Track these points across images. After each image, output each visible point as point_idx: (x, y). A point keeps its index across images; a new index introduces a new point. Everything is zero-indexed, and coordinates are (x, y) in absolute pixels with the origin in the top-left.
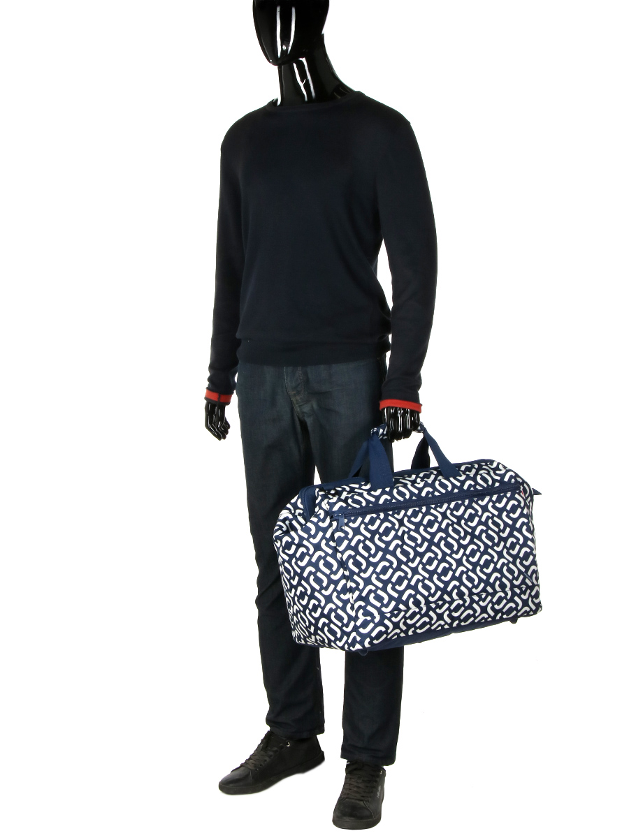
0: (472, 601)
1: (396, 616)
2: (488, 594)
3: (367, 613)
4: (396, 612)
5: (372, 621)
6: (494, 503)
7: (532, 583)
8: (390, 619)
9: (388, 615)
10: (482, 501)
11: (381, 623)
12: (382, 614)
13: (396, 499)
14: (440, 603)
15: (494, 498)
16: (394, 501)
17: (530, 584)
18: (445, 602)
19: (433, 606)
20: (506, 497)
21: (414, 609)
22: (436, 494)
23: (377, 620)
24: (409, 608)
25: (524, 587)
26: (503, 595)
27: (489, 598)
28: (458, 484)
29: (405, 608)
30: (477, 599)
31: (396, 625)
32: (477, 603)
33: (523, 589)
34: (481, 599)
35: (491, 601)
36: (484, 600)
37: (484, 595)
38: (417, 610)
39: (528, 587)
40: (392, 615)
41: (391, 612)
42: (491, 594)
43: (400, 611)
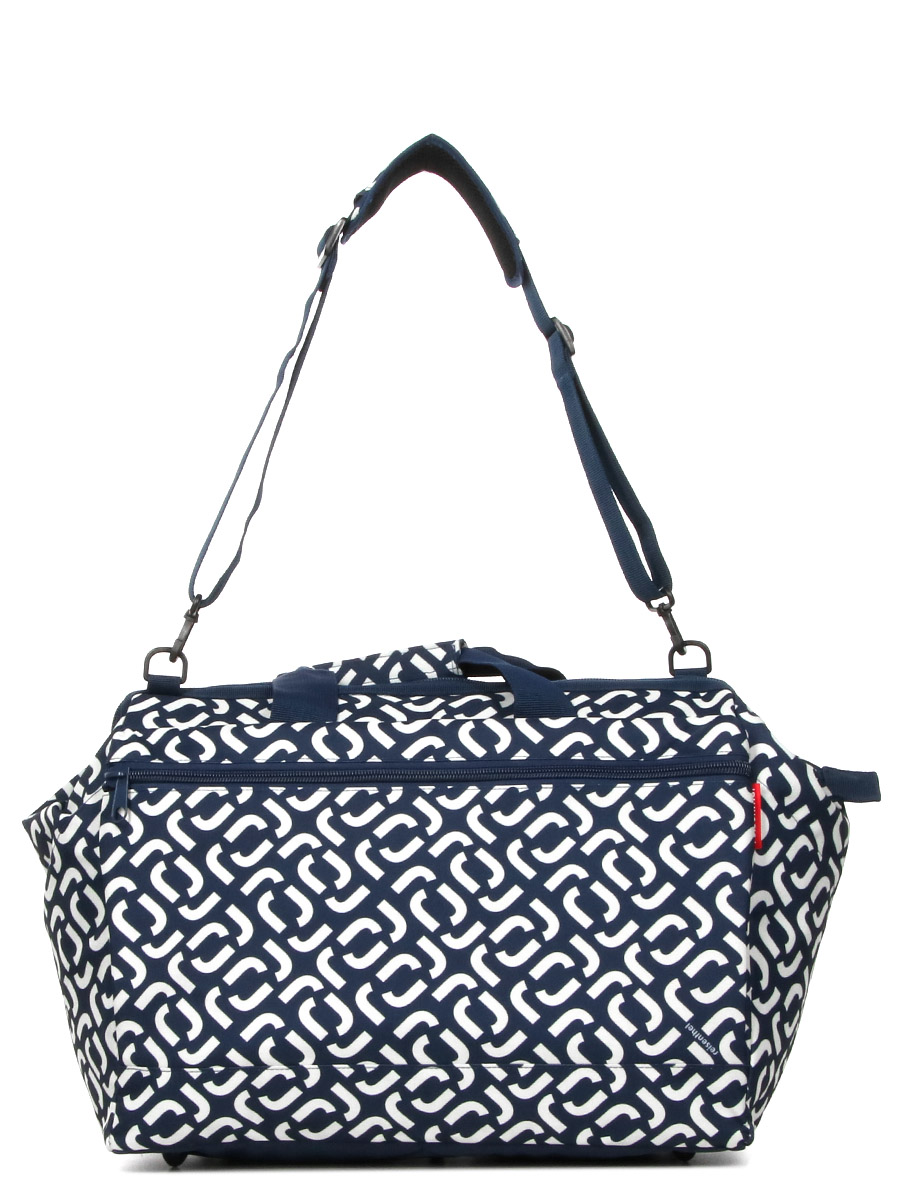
0: (482, 1079)
1: (220, 1080)
2: (540, 1067)
3: (141, 1057)
4: (217, 1069)
5: (152, 1080)
6: (640, 805)
7: (718, 1058)
8: (198, 1085)
9: (195, 1074)
11: (174, 1092)
12: (177, 1066)
13: (313, 753)
14: (370, 1066)
15: (645, 791)
16: (305, 759)
17: (705, 1059)
18: (385, 1067)
19: (346, 1071)
20: (686, 794)
21: (276, 1069)
23: (163, 1081)
24: (259, 1067)
25: (678, 1066)
26: (595, 1077)
27: (546, 1079)
28: (536, 737)
29: (246, 1063)
30: (500, 1074)
31: (221, 1106)
32: (503, 1087)
33: (675, 1071)
34: (513, 1076)
35: (550, 1089)
36: (526, 1082)
37: (525, 1069)
38: (289, 1074)
39: (694, 1067)
40: (207, 1075)
41: (204, 1066)
42: (551, 1069)
43: (231, 1068)
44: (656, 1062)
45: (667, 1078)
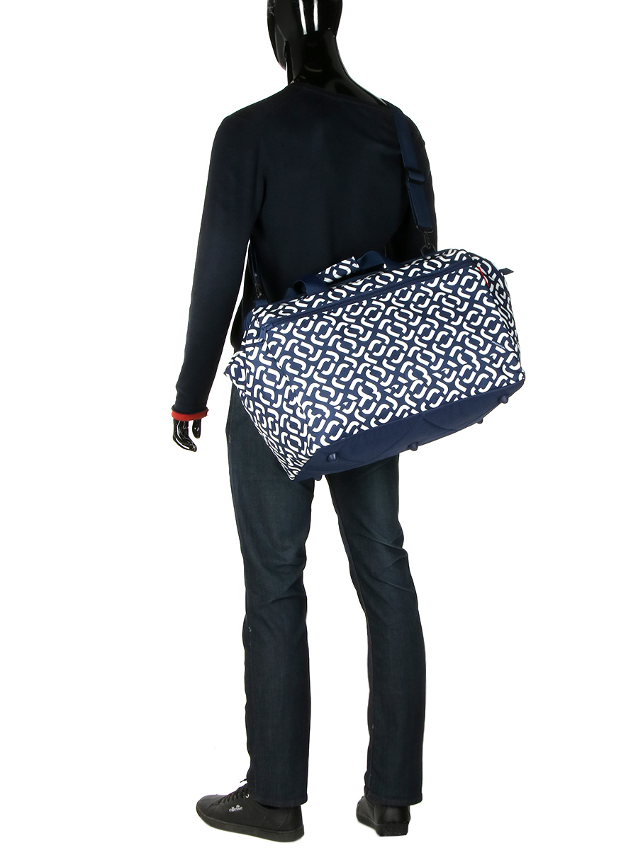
0: (434, 379)
1: (348, 407)
2: (452, 369)
3: (315, 411)
4: (346, 404)
5: (323, 417)
6: (446, 282)
7: (506, 350)
8: (341, 412)
9: (338, 408)
10: (432, 283)
11: (332, 417)
12: (331, 408)
13: (331, 300)
14: (396, 386)
15: (445, 277)
16: (329, 302)
17: (503, 351)
18: (401, 385)
19: (389, 391)
20: (459, 274)
21: (366, 397)
22: (377, 287)
23: (327, 416)
24: (360, 398)
25: (494, 356)
26: (470, 368)
27: (454, 373)
28: (402, 274)
29: (355, 398)
30: (439, 376)
31: (351, 417)
32: (441, 380)
33: (494, 358)
34: (444, 375)
35: (457, 376)
36: (448, 376)
37: (447, 371)
38: (371, 398)
39: (499, 355)
40: (343, 407)
41: (341, 404)
42: (455, 369)
43: (350, 402)
44: (487, 356)
45: (493, 361)
